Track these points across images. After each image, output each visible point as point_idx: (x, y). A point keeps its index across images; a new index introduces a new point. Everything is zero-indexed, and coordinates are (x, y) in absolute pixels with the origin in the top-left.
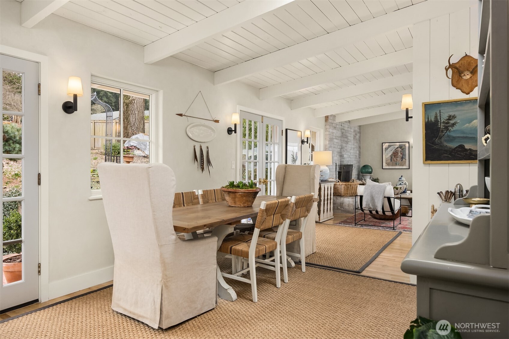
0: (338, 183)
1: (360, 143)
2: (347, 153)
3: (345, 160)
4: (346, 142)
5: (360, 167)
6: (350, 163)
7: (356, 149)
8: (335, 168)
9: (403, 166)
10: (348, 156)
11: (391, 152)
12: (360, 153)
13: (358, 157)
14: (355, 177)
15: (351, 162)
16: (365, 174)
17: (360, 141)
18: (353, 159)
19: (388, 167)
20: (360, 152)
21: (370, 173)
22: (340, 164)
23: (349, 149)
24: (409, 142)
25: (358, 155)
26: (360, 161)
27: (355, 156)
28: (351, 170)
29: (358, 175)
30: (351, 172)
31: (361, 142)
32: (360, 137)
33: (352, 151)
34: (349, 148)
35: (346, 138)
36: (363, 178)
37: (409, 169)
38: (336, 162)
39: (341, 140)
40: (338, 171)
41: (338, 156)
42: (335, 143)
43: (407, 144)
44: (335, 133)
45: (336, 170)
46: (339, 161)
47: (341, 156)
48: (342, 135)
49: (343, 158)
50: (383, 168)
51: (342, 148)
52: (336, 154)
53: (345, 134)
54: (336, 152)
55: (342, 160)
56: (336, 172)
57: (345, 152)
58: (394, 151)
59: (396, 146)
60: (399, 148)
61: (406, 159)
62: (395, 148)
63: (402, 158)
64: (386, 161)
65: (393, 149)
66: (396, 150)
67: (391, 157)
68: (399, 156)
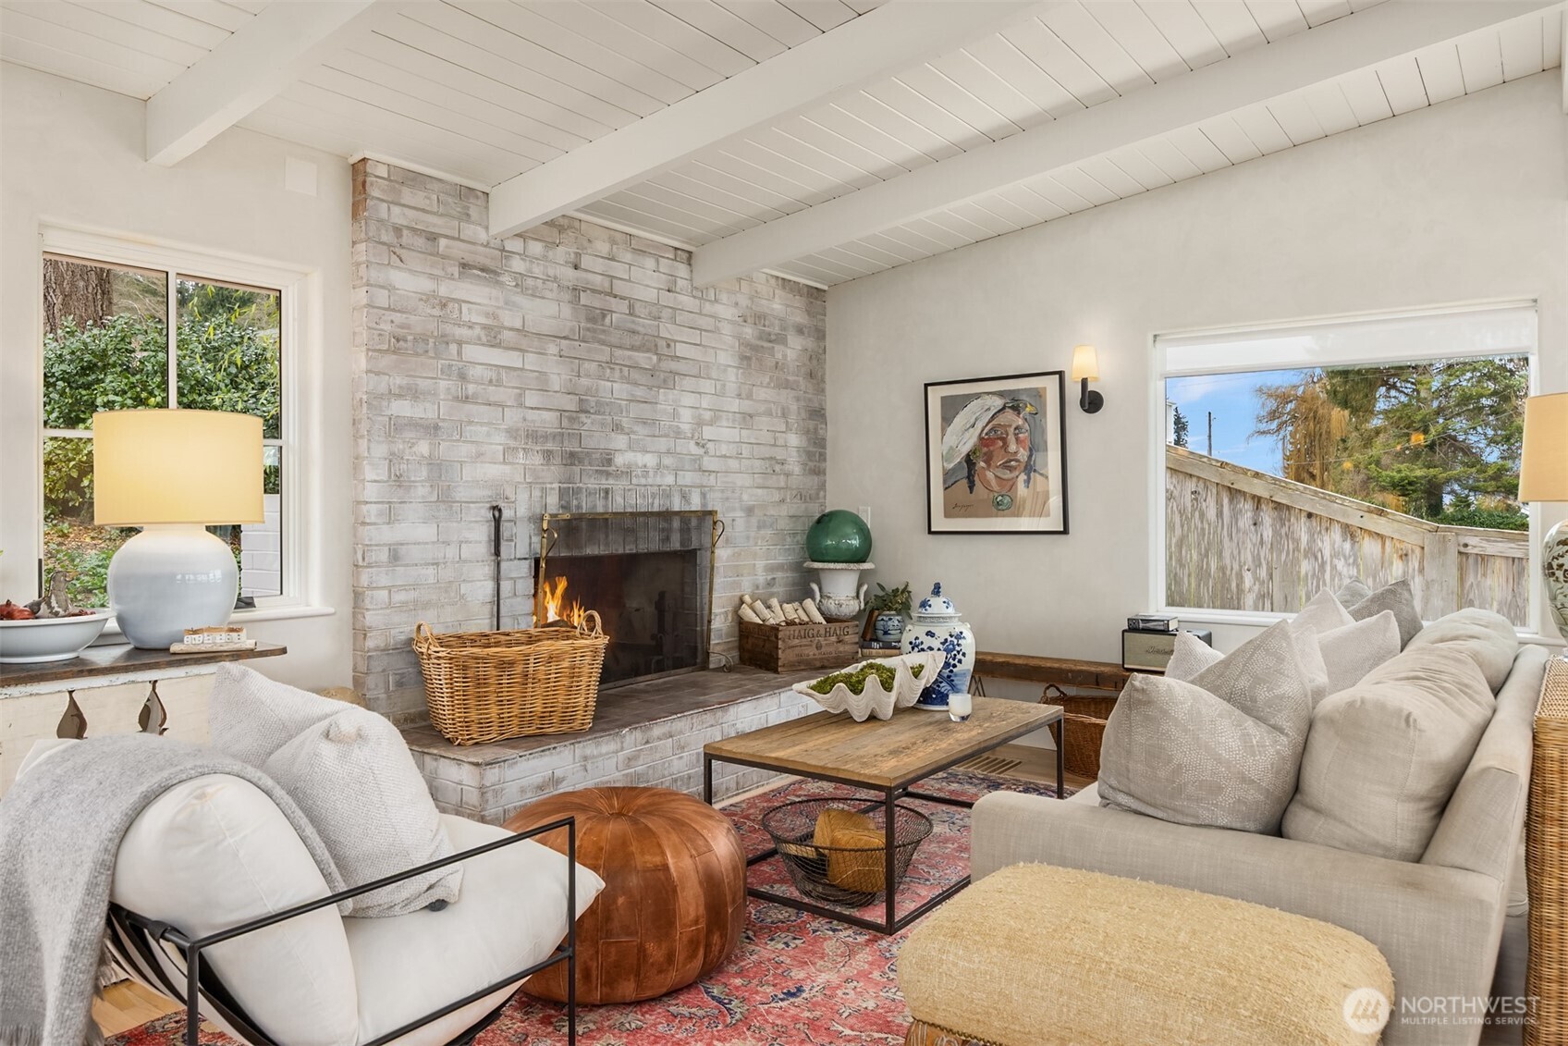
1: (823, 392)
2: (662, 444)
3: (642, 482)
4: (653, 372)
9: (1032, 514)
10: (668, 461)
11: (968, 435)
12: (822, 446)
13: (796, 468)
14: (761, 578)
16: (828, 565)
17: (814, 376)
18: (741, 480)
20: (817, 442)
21: (860, 556)
23: (687, 418)
24: (1061, 373)
25: (791, 455)
27: (759, 463)
31: (830, 387)
32: (815, 356)
33: (713, 433)
34: (685, 412)
35: (652, 350)
36: (815, 588)
37: (1065, 531)
38: (490, 497)
39: (567, 359)
40: (527, 556)
41: (521, 461)
42: (489, 374)
43: (1051, 384)
44: (485, 305)
45: (497, 553)
46: (544, 490)
47: (572, 458)
48: (588, 329)
49: (597, 471)
50: (933, 529)
51: (582, 411)
52: (500, 444)
53: (633, 322)
54: (504, 434)
55: (592, 480)
56: (499, 564)
57: (626, 437)
58: (985, 431)
59: (995, 398)
60: (1007, 410)
61: (1047, 477)
62: (988, 412)
63: (1026, 468)
64: (946, 489)
65: (976, 419)
66: (993, 422)
67: (969, 460)
68: (1012, 460)
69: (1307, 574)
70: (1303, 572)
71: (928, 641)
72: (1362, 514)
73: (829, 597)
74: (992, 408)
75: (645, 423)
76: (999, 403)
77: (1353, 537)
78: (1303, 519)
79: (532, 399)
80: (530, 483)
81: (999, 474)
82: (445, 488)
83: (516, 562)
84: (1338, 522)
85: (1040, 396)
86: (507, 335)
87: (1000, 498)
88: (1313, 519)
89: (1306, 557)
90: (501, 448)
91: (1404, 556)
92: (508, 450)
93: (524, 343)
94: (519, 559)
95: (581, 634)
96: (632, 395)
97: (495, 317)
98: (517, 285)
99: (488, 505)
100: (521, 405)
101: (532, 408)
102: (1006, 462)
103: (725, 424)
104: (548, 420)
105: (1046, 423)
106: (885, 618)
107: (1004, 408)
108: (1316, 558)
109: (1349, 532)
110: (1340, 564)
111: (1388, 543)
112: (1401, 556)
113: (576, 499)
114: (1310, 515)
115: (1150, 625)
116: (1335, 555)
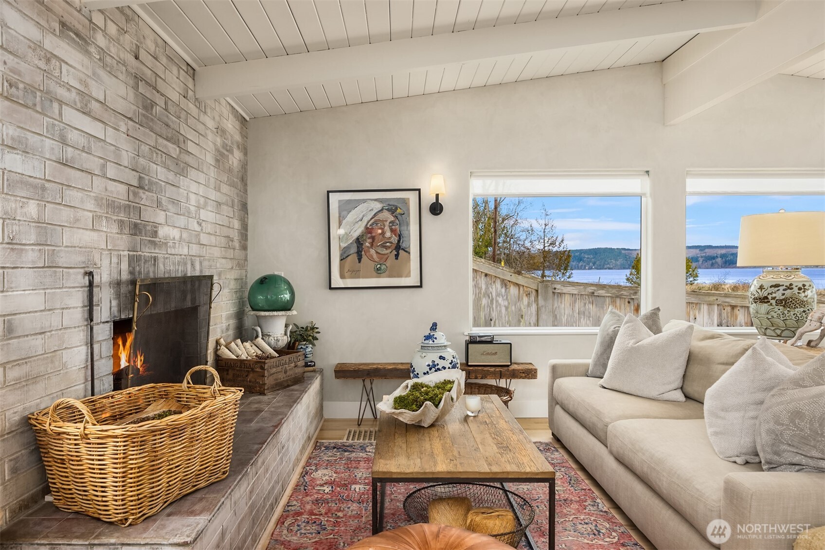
0: (71, 428)
1: (246, 191)
2: (182, 221)
3: (173, 251)
4: (177, 161)
5: (246, 283)
6: (198, 267)
7: (226, 210)
8: (78, 299)
9: (399, 276)
10: (185, 235)
11: (357, 226)
12: (246, 230)
13: (237, 244)
14: (224, 325)
15: (206, 264)
16: (267, 313)
17: (243, 180)
18: (217, 252)
19: (350, 283)
20: (245, 227)
21: (286, 307)
22: (125, 276)
23: (193, 202)
24: (419, 190)
25: (235, 235)
26: (246, 260)
27: (223, 240)
28: (203, 299)
29: (240, 316)
30: (202, 310)
31: (249, 188)
32: (244, 166)
33: (204, 215)
34: (192, 197)
35: (176, 142)
36: (259, 329)
37: (421, 286)
38: (84, 262)
39: (131, 139)
40: (109, 320)
41: (105, 229)
42: (82, 141)
43: (412, 197)
44: (78, 70)
45: (91, 318)
46: (119, 257)
47: (136, 229)
48: (144, 115)
49: (149, 241)
50: (332, 286)
51: (141, 187)
52: (90, 211)
53: (167, 116)
54: (93, 202)
55: (147, 250)
56: (92, 329)
57: (163, 213)
58: (369, 224)
59: (376, 203)
60: (384, 211)
61: (409, 253)
62: (371, 212)
63: (396, 247)
64: (341, 260)
65: (363, 216)
66: (375, 218)
67: (359, 241)
68: (388, 242)
69: (485, 305)
70: (483, 304)
71: (442, 363)
72: (511, 274)
73: (269, 336)
74: (374, 209)
75: (173, 202)
76: (378, 206)
77: (506, 286)
78: (483, 277)
79: (111, 172)
80: (110, 250)
81: (379, 251)
82: (50, 252)
83: (102, 325)
84: (499, 278)
85: (406, 203)
86: (94, 106)
87: (379, 266)
88: (488, 277)
89: (484, 296)
90: (91, 215)
91: (528, 295)
92: (96, 218)
93: (106, 117)
94: (103, 322)
95: (188, 387)
96: (167, 178)
97: (86, 86)
98: (100, 59)
99: (82, 271)
100: (104, 176)
101: (110, 179)
102: (384, 243)
103: (209, 209)
104: (119, 192)
105: (409, 220)
106: (303, 347)
107: (382, 210)
108: (489, 297)
109: (505, 283)
110: (500, 300)
111: (521, 288)
112: (527, 295)
113: (138, 265)
114: (486, 275)
115: (483, 339)
116: (498, 295)
